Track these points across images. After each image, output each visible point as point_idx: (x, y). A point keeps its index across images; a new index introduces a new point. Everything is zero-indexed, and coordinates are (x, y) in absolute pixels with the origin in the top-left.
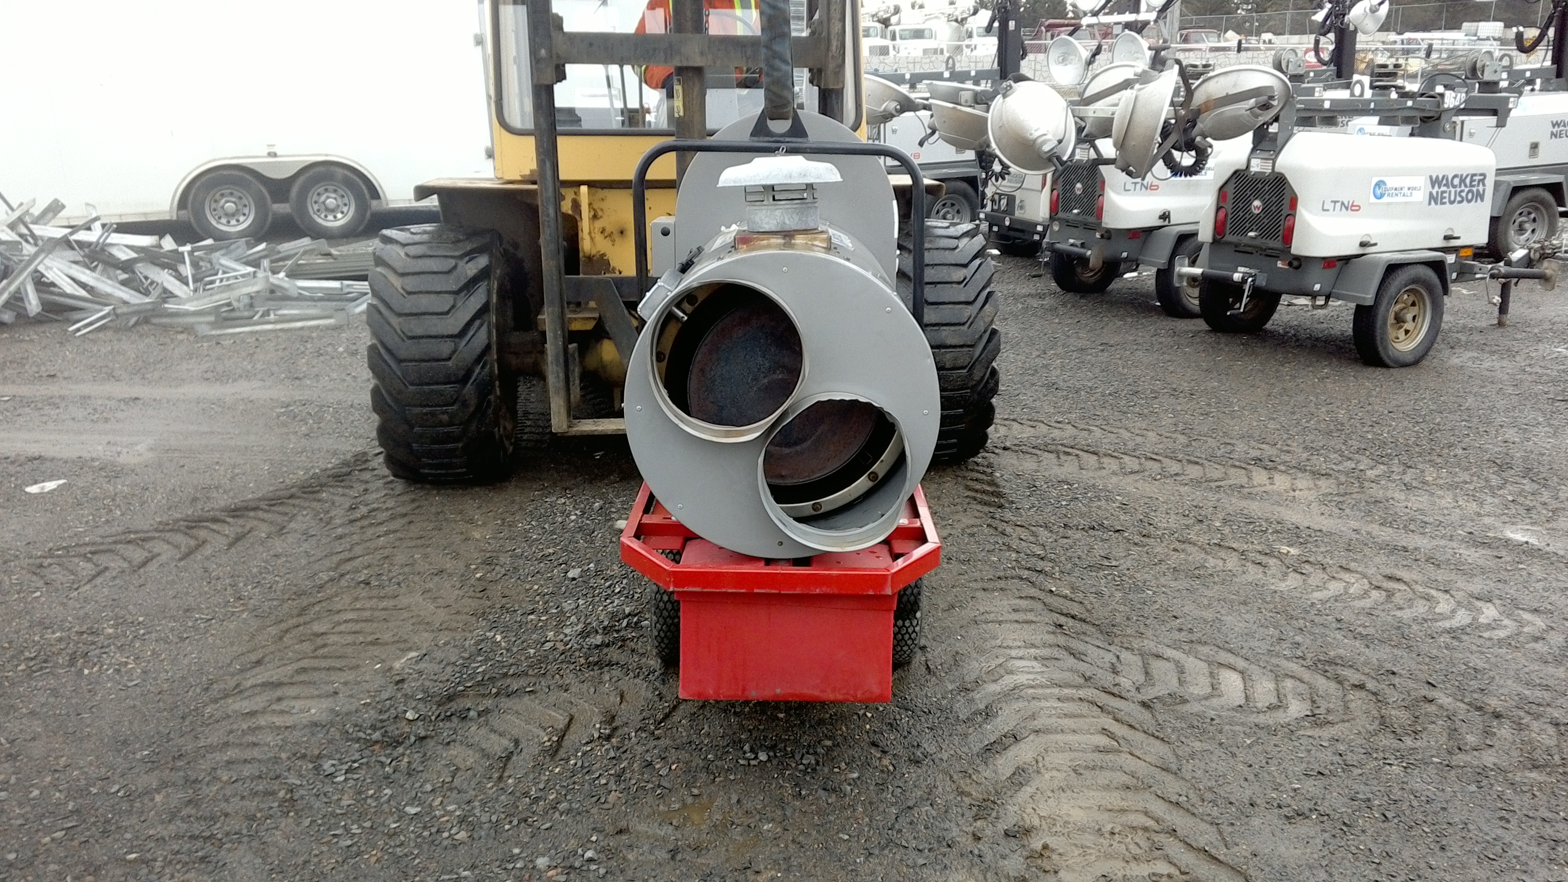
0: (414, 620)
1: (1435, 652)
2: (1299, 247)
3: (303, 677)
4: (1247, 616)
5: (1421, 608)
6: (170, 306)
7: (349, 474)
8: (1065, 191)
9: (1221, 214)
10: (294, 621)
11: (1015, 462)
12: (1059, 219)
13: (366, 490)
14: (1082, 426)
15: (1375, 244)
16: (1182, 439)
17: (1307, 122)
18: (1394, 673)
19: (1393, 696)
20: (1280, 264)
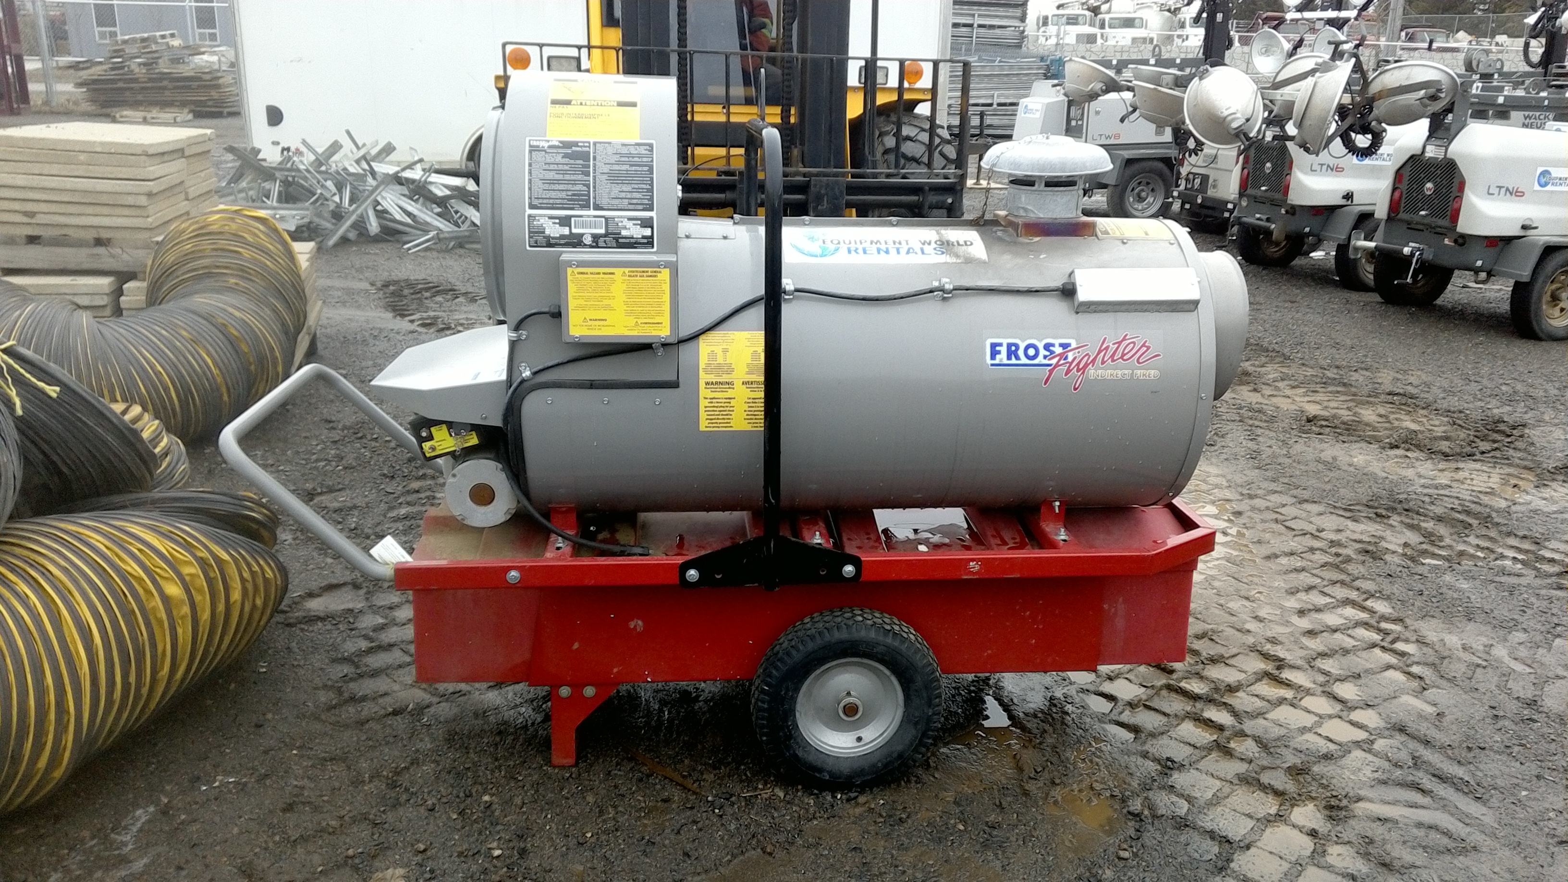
2: (1465, 226)
8: (1255, 170)
9: (1397, 194)
12: (1248, 196)
15: (1536, 228)
17: (1480, 114)
20: (1446, 241)
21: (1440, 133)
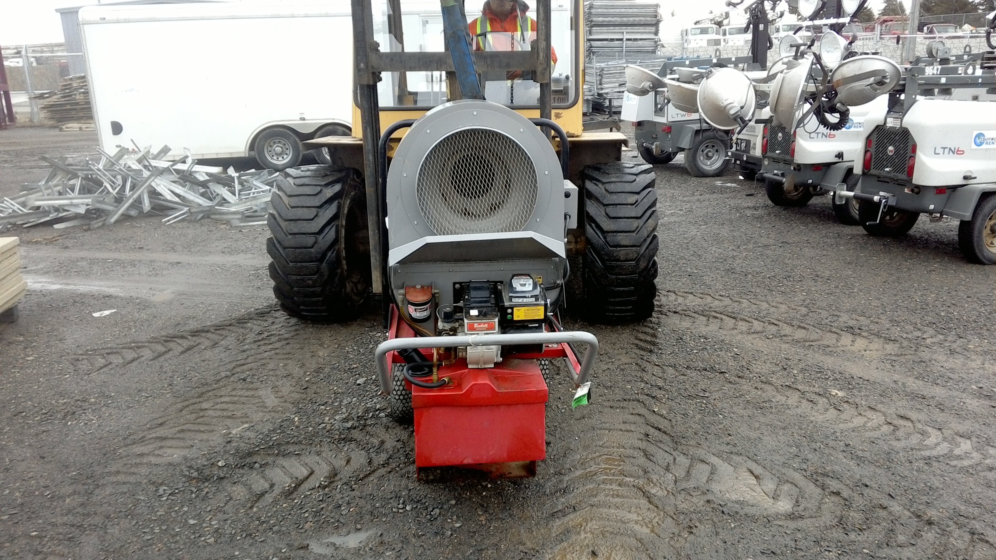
0: (259, 405)
1: (906, 473)
2: (918, 179)
3: (180, 435)
4: (781, 438)
5: (915, 440)
6: (224, 209)
7: (269, 313)
8: (771, 138)
9: (868, 154)
10: (193, 401)
11: (677, 322)
12: (769, 158)
13: (273, 323)
14: (736, 299)
15: (975, 178)
16: (804, 310)
17: (928, 92)
18: (867, 486)
19: (859, 501)
20: (906, 190)
21: (896, 108)
